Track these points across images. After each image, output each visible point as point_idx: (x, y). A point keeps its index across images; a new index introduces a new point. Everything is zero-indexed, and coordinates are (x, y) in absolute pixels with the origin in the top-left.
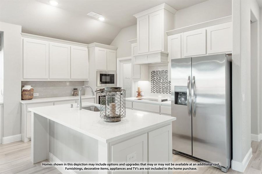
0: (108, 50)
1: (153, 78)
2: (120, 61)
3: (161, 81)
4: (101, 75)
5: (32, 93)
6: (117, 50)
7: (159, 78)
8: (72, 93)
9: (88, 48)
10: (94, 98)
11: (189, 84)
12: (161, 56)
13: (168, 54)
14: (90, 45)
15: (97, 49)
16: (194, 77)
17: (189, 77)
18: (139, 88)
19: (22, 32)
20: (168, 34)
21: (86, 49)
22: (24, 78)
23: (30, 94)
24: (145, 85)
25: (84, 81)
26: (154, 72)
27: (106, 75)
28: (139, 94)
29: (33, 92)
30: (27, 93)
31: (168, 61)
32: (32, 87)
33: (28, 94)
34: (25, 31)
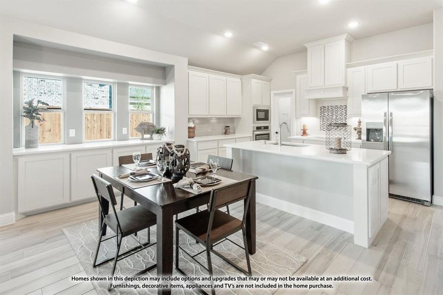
0: (263, 82)
1: (322, 114)
2: (275, 94)
3: (334, 118)
4: (258, 111)
5: (194, 130)
6: (270, 81)
7: (330, 114)
8: (224, 132)
9: (241, 79)
10: (250, 137)
11: (385, 121)
12: (343, 90)
13: (347, 88)
14: (245, 77)
15: (254, 81)
16: (391, 114)
17: (385, 114)
18: (304, 126)
19: (188, 65)
20: (348, 66)
21: (239, 81)
22: (190, 114)
23: (193, 132)
24: (312, 122)
25: (233, 118)
26: (324, 107)
27: (261, 111)
28: (304, 133)
30: (191, 130)
31: (348, 95)
32: (194, 124)
34: (191, 64)
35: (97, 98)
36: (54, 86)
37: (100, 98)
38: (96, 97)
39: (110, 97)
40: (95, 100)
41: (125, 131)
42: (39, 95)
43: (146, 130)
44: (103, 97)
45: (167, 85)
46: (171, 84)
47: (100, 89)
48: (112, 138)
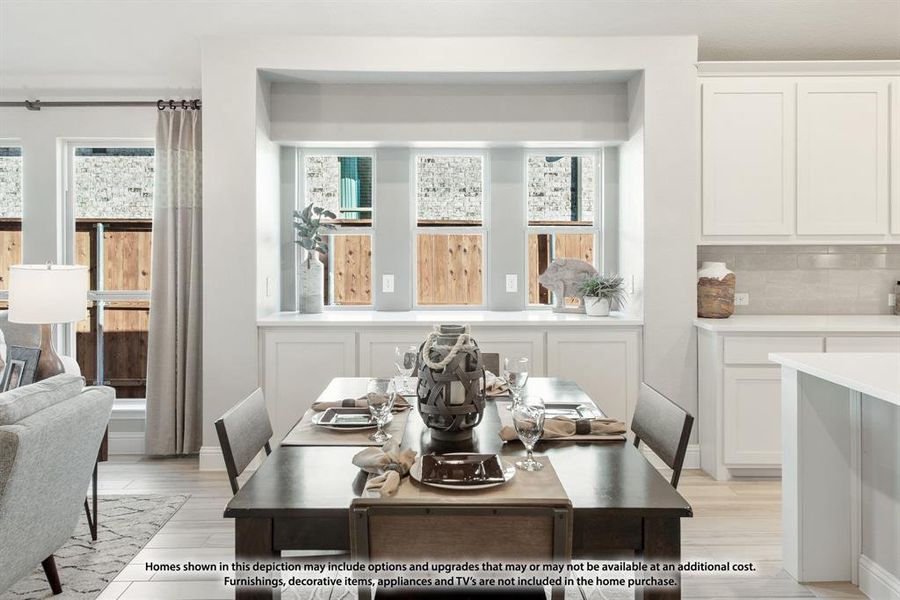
5: (731, 291)
19: (700, 58)
22: (705, 233)
23: (725, 296)
29: (733, 288)
30: (714, 291)
32: (728, 268)
33: (718, 296)
35: (542, 194)
36: (451, 170)
37: (548, 193)
38: (539, 192)
39: (574, 190)
40: (536, 199)
41: (511, 283)
42: (424, 193)
43: (569, 283)
44: (556, 190)
45: (631, 140)
46: (635, 136)
47: (547, 170)
48: (484, 303)
